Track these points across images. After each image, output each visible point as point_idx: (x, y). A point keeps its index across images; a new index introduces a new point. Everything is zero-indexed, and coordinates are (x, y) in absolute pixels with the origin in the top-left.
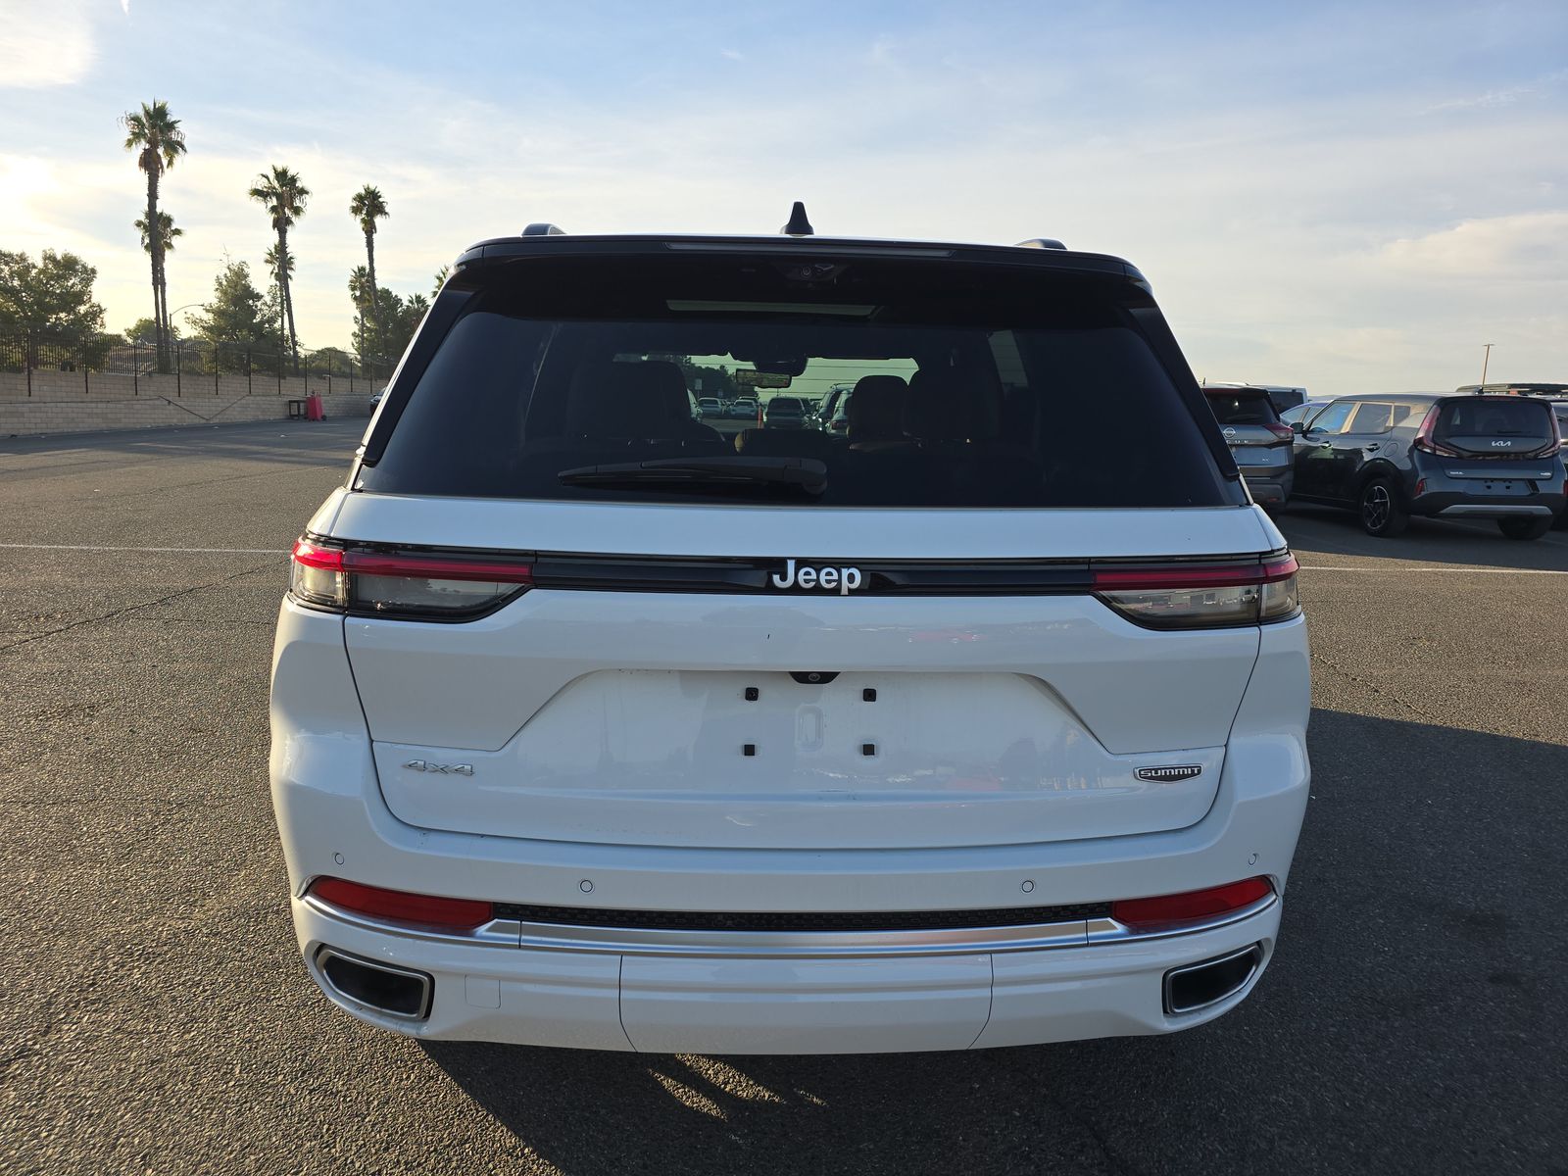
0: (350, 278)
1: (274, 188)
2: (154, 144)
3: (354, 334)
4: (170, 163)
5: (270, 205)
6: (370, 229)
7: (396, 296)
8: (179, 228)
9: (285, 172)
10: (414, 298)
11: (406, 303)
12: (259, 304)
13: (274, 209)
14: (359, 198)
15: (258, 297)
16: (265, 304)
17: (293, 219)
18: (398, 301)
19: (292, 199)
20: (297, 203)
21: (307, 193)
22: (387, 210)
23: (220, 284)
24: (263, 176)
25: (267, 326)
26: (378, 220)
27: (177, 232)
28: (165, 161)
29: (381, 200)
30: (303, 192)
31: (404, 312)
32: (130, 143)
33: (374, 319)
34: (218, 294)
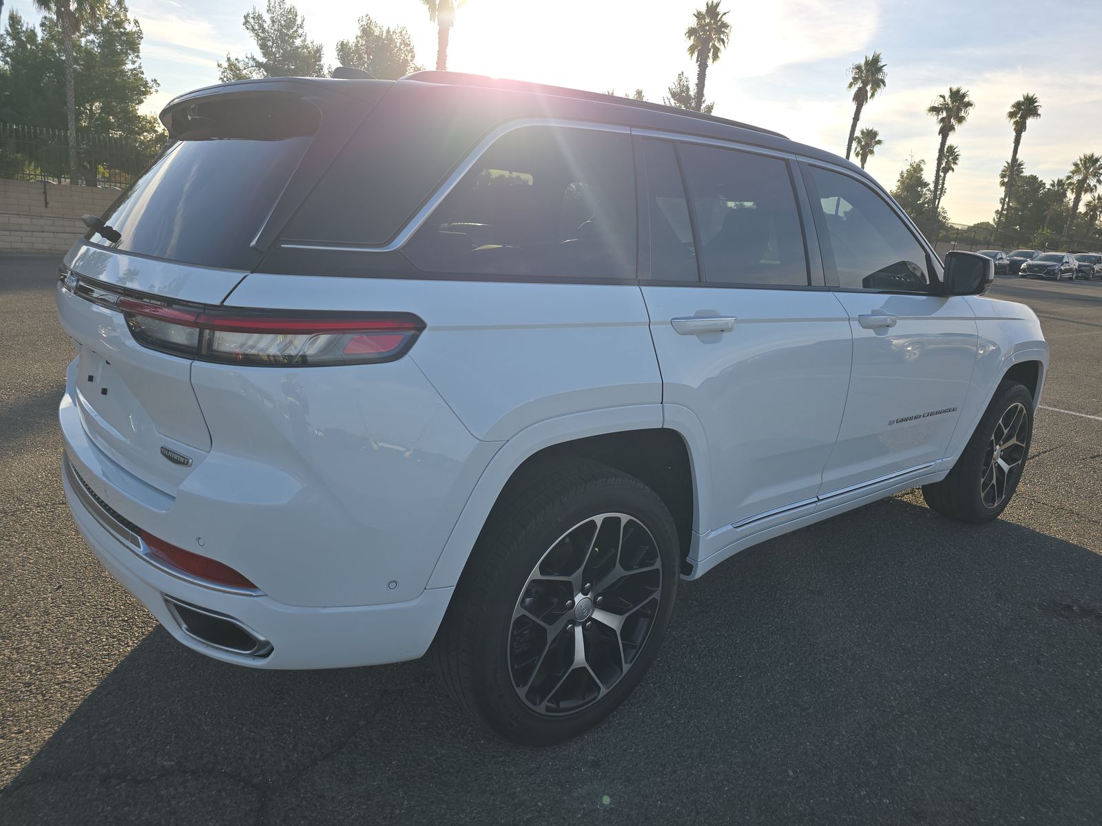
0: (1002, 168)
1: (948, 104)
2: (865, 84)
3: (997, 212)
4: (873, 95)
5: (940, 117)
6: (1020, 128)
7: (1042, 181)
8: (880, 139)
9: (958, 91)
10: (1056, 182)
11: (1048, 186)
12: (924, 190)
13: (942, 120)
14: (1018, 105)
15: (926, 185)
16: (929, 190)
17: (956, 127)
18: (1042, 185)
19: (959, 110)
20: (962, 114)
21: (971, 105)
22: (1039, 112)
23: (902, 177)
24: (941, 96)
25: (926, 205)
26: (1030, 122)
27: (879, 142)
28: (869, 95)
29: (1036, 104)
30: (969, 104)
31: (1046, 193)
32: (851, 85)
33: (1018, 199)
34: (899, 184)
